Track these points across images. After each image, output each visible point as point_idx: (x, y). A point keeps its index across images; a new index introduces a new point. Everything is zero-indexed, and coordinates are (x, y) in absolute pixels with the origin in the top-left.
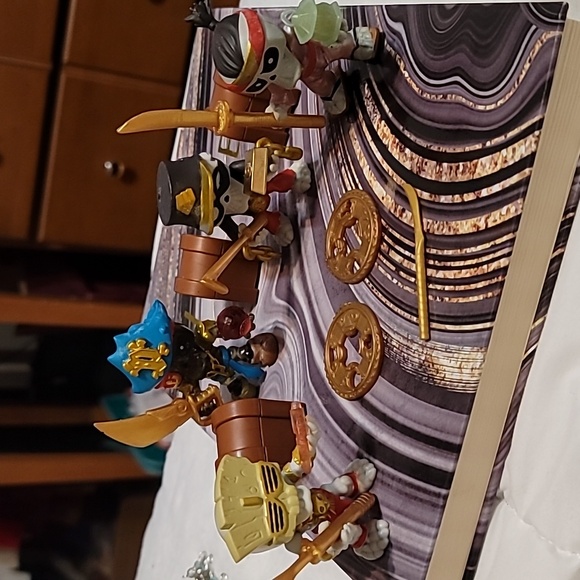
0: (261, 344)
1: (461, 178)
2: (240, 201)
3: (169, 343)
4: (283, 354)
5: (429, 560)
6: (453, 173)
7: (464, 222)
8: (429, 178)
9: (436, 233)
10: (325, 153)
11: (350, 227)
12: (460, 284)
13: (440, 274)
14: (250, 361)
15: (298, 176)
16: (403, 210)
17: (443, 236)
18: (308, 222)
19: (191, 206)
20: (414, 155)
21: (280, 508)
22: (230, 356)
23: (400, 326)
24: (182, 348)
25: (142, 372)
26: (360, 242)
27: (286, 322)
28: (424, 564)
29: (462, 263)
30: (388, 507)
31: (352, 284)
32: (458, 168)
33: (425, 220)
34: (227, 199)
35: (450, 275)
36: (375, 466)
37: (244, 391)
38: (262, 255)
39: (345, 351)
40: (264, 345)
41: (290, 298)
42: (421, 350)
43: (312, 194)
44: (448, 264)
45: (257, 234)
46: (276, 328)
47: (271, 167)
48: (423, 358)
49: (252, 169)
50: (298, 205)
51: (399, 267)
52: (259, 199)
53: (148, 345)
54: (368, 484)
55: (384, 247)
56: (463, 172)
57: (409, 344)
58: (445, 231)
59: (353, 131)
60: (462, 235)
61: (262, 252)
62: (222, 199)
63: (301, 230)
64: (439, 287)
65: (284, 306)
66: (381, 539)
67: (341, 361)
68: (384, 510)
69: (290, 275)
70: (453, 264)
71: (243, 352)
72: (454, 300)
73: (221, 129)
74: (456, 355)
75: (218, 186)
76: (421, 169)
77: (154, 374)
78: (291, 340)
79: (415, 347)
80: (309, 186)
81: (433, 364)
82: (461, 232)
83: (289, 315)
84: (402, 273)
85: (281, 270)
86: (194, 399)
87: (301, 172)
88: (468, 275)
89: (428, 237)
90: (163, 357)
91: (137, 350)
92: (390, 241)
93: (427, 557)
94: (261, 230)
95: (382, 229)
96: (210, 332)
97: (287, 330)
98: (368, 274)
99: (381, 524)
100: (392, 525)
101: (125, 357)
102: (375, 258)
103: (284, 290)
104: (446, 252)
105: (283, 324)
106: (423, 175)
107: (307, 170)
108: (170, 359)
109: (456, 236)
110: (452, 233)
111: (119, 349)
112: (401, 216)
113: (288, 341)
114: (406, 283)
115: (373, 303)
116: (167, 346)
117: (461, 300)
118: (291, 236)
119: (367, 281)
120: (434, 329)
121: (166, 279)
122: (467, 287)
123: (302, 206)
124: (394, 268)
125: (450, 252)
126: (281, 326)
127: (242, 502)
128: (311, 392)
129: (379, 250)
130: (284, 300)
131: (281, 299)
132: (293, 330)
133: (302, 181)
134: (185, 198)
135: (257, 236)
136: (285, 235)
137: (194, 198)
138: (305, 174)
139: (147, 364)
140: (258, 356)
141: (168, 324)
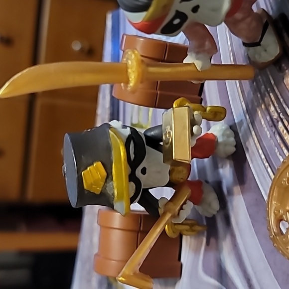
2: (159, 172)
10: (251, 112)
15: (220, 140)
18: (237, 189)
19: (102, 183)
34: (144, 171)
43: (239, 158)
45: (181, 208)
47: (195, 128)
49: (172, 133)
50: (221, 171)
52: (180, 168)
62: (138, 172)
63: (228, 199)
69: (218, 250)
73: (131, 84)
75: (132, 156)
87: (223, 135)
94: (185, 203)
107: (230, 132)
123: (227, 172)
130: (215, 278)
131: (211, 277)
133: (225, 144)
134: (94, 174)
135: (182, 211)
136: (210, 205)
137: (105, 174)
138: (228, 136)
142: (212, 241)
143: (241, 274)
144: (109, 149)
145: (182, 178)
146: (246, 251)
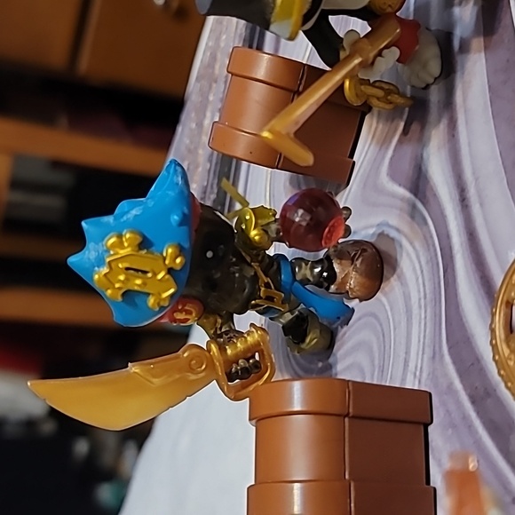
0: (352, 260)
3: (186, 245)
4: (392, 286)
14: (328, 288)
18: (478, 43)
22: (294, 274)
24: (209, 254)
25: (128, 295)
27: (405, 228)
37: (312, 339)
38: (378, 99)
40: (358, 263)
41: (419, 184)
45: (380, 54)
46: (381, 235)
50: (457, 10)
53: (144, 244)
61: (380, 93)
63: (459, 58)
65: (402, 199)
69: (422, 141)
71: (317, 270)
77: (151, 301)
78: (412, 264)
83: (412, 217)
85: (405, 132)
86: (222, 350)
90: (170, 271)
91: (123, 252)
96: (264, 229)
97: (405, 243)
101: (100, 262)
103: (407, 167)
105: (398, 230)
108: (184, 276)
111: (90, 245)
116: (181, 250)
118: (435, 68)
121: (200, 125)
123: (466, 14)
126: (393, 234)
130: (405, 187)
131: (400, 185)
132: (417, 245)
135: (379, 58)
136: (425, 66)
139: (138, 282)
140: (344, 281)
141: (189, 208)
142: (415, 127)
143: (451, 181)
145: (390, 6)
146: (469, 145)
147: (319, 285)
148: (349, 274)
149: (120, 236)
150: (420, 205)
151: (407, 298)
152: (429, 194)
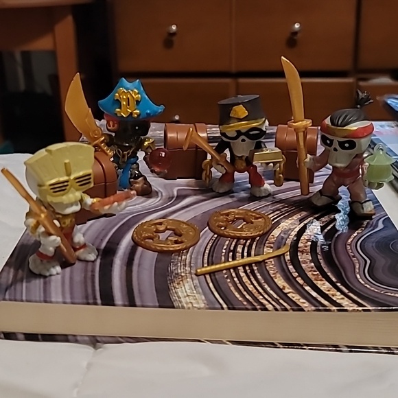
0: (145, 184)
1: (309, 274)
2: (243, 150)
3: (141, 117)
4: (142, 198)
5: (46, 302)
6: (310, 269)
7: (283, 281)
8: (299, 257)
9: (267, 268)
10: (281, 201)
11: (244, 221)
12: (242, 285)
13: (242, 274)
14: (131, 178)
15: (262, 188)
16: (271, 248)
17: (268, 272)
18: (235, 199)
19: (236, 117)
20: (309, 247)
21: (65, 189)
22: (133, 164)
23: (196, 258)
24: (137, 128)
26: (239, 227)
27: (164, 198)
28: (42, 299)
29: (256, 284)
30: (72, 272)
31: (209, 228)
32: (315, 271)
33: (271, 260)
34: (243, 140)
35: (245, 279)
36: (95, 260)
39: (163, 231)
41: (181, 197)
42: (187, 272)
43: (253, 198)
44: (252, 277)
46: (157, 193)
47: (272, 164)
48: (183, 274)
49: (268, 152)
50: (242, 192)
51: (234, 251)
52: (244, 164)
53: (138, 102)
54: (82, 257)
55: (242, 241)
56: (314, 275)
57: (187, 265)
58: (271, 272)
59: (304, 214)
60: (274, 281)
62: (243, 137)
63: (228, 196)
64: (234, 275)
65: (173, 194)
66: (48, 270)
67: (157, 229)
68: (68, 269)
69: (195, 195)
70: (253, 279)
72: (230, 285)
74: (195, 292)
75: (251, 133)
76: (302, 252)
77: (118, 110)
79: (188, 268)
80: (258, 196)
81: (182, 280)
82: (276, 280)
83: (169, 198)
84: (231, 254)
85: (195, 190)
86: (102, 142)
87: (265, 190)
88: (250, 289)
89: (262, 263)
90: (131, 114)
91: (134, 95)
92: (248, 244)
93: (48, 299)
95: (253, 239)
96: (149, 147)
97: (159, 199)
98: (220, 235)
99: (58, 269)
100: (59, 277)
102: (233, 238)
103: (184, 193)
104: (258, 275)
105: (162, 195)
106: (299, 254)
107: (267, 193)
108: (130, 119)
109: (272, 278)
110: (272, 276)
111: (131, 84)
112: (267, 247)
113: (151, 200)
114: (226, 257)
115: (203, 241)
116: (139, 115)
117: (232, 288)
119: (216, 236)
120: (205, 277)
122: (243, 290)
123: (243, 194)
124: (232, 248)
125: (259, 277)
126: (160, 195)
127: (67, 161)
128: (126, 217)
129: (239, 239)
131: (177, 193)
132: (161, 202)
133: (260, 191)
134: (241, 111)
137: (242, 117)
138: (265, 192)
139: (124, 103)
140: (136, 183)
141: (153, 116)
142: (199, 192)
144: (255, 119)
146: (202, 205)
147: (131, 175)
148: (139, 184)
149: (138, 93)
150: (174, 199)
151: (143, 202)
152: (178, 201)
